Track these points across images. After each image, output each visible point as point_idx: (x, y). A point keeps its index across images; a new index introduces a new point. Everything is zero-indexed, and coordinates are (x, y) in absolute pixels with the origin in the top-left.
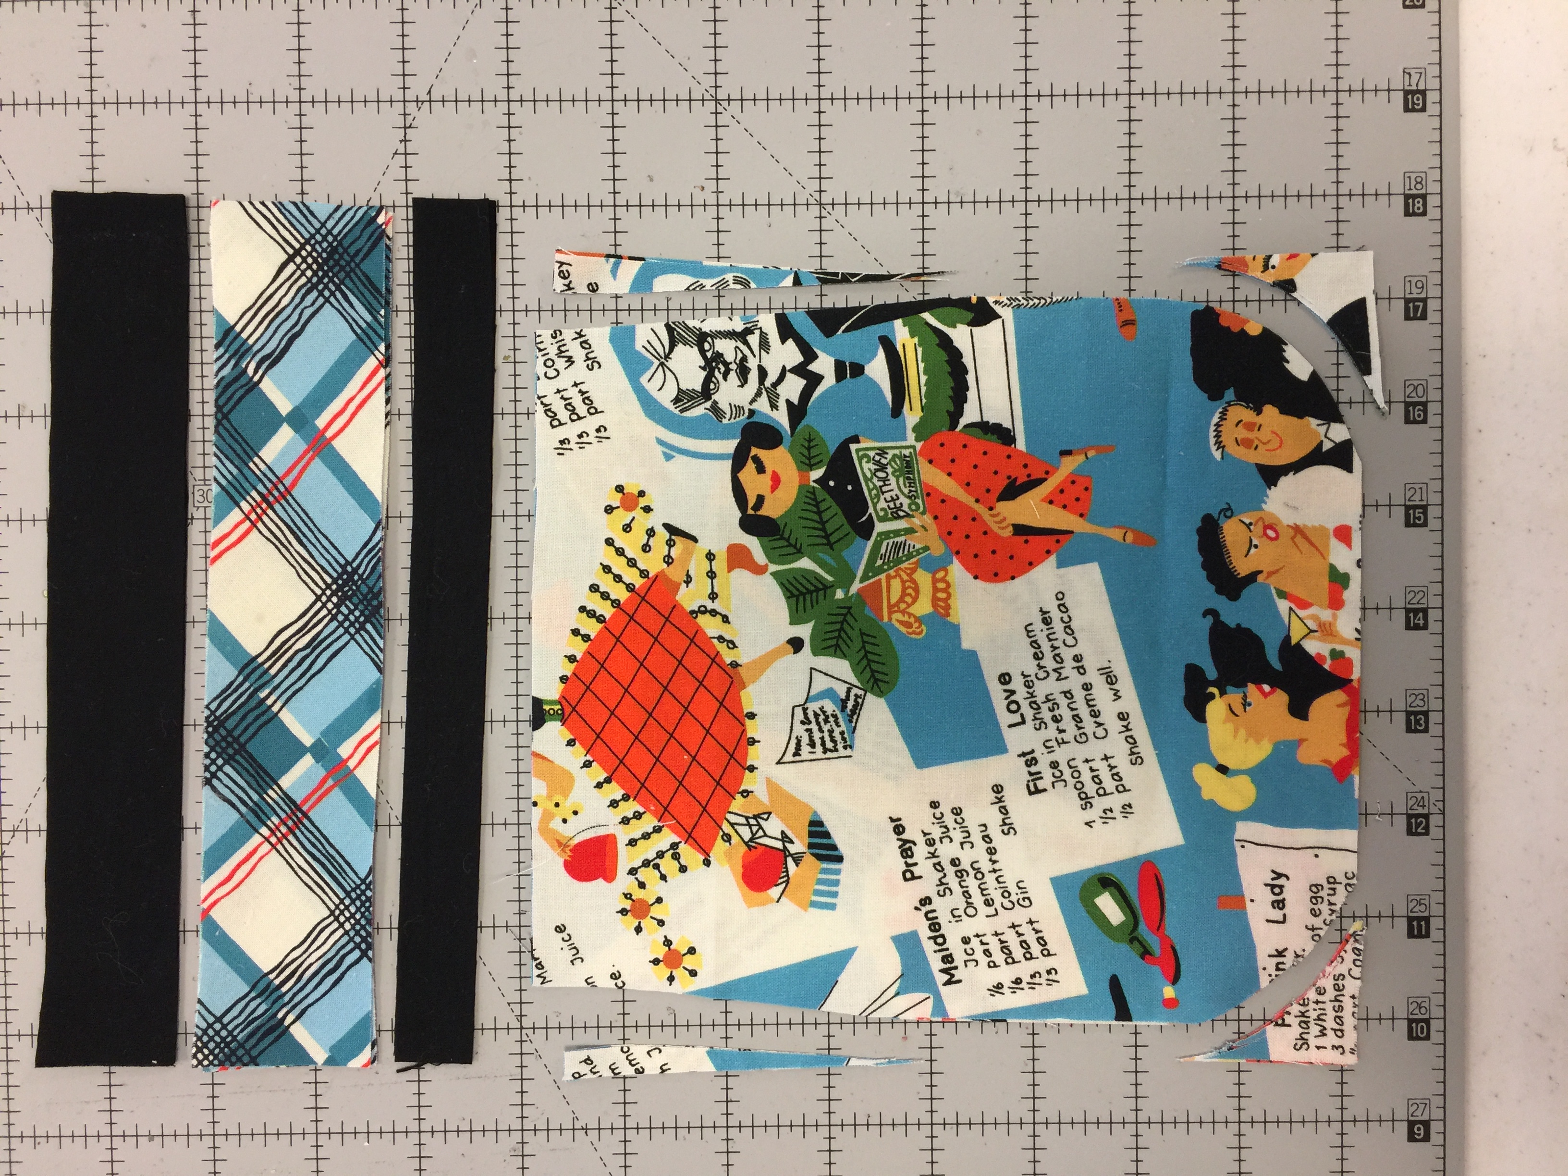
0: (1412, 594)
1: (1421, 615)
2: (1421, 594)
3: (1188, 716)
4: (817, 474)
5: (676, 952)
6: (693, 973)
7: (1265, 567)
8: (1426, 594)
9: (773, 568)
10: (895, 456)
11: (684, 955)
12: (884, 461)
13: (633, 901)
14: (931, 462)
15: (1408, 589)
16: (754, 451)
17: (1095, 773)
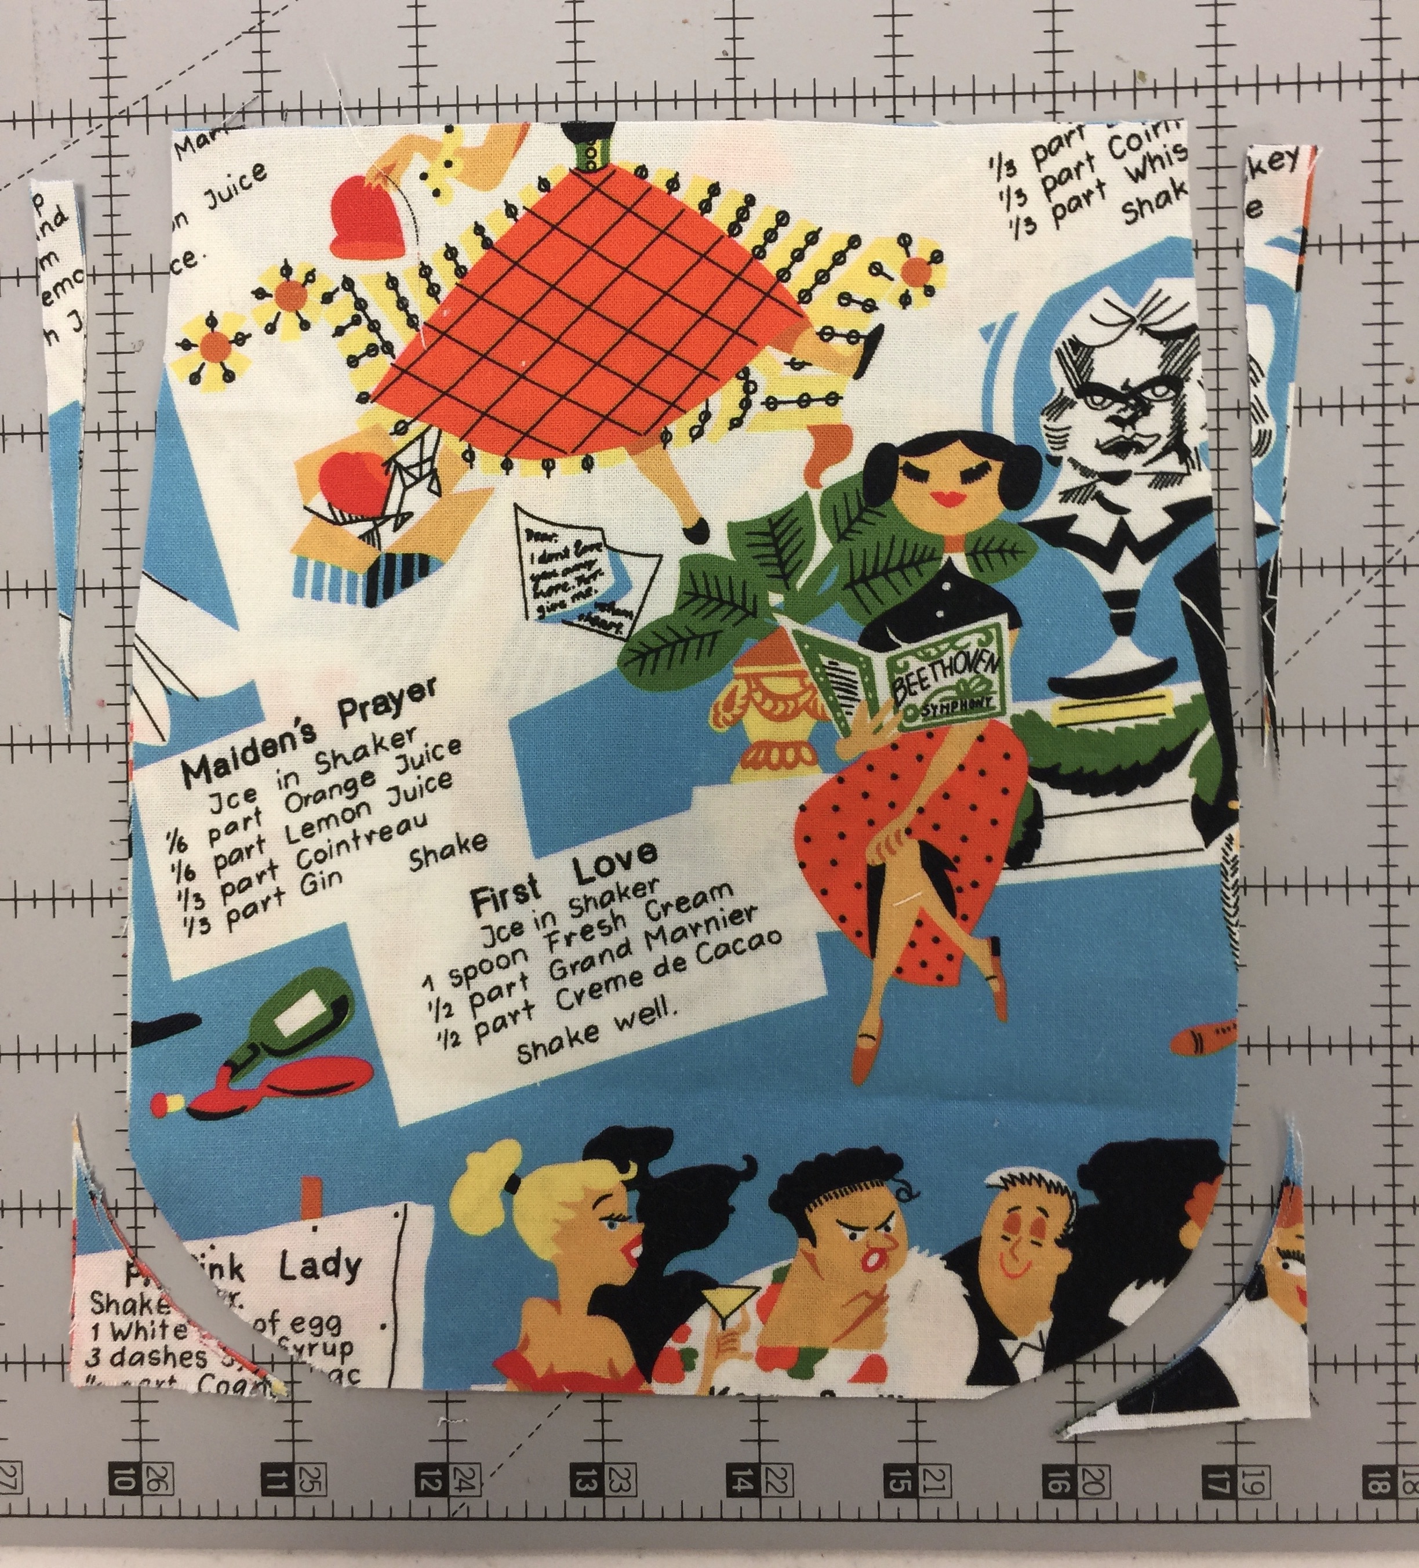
0: (782, 1474)
1: (750, 1486)
2: (782, 1488)
3: (595, 1131)
4: (961, 563)
5: (227, 353)
6: (195, 379)
7: (821, 1251)
8: (782, 1494)
9: (816, 496)
10: (990, 683)
11: (222, 364)
12: (981, 667)
13: (304, 285)
14: (981, 739)
15: (789, 1468)
16: (997, 466)
17: (505, 991)
